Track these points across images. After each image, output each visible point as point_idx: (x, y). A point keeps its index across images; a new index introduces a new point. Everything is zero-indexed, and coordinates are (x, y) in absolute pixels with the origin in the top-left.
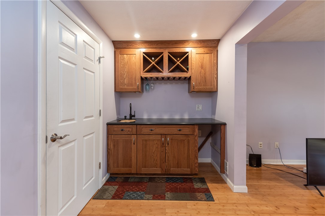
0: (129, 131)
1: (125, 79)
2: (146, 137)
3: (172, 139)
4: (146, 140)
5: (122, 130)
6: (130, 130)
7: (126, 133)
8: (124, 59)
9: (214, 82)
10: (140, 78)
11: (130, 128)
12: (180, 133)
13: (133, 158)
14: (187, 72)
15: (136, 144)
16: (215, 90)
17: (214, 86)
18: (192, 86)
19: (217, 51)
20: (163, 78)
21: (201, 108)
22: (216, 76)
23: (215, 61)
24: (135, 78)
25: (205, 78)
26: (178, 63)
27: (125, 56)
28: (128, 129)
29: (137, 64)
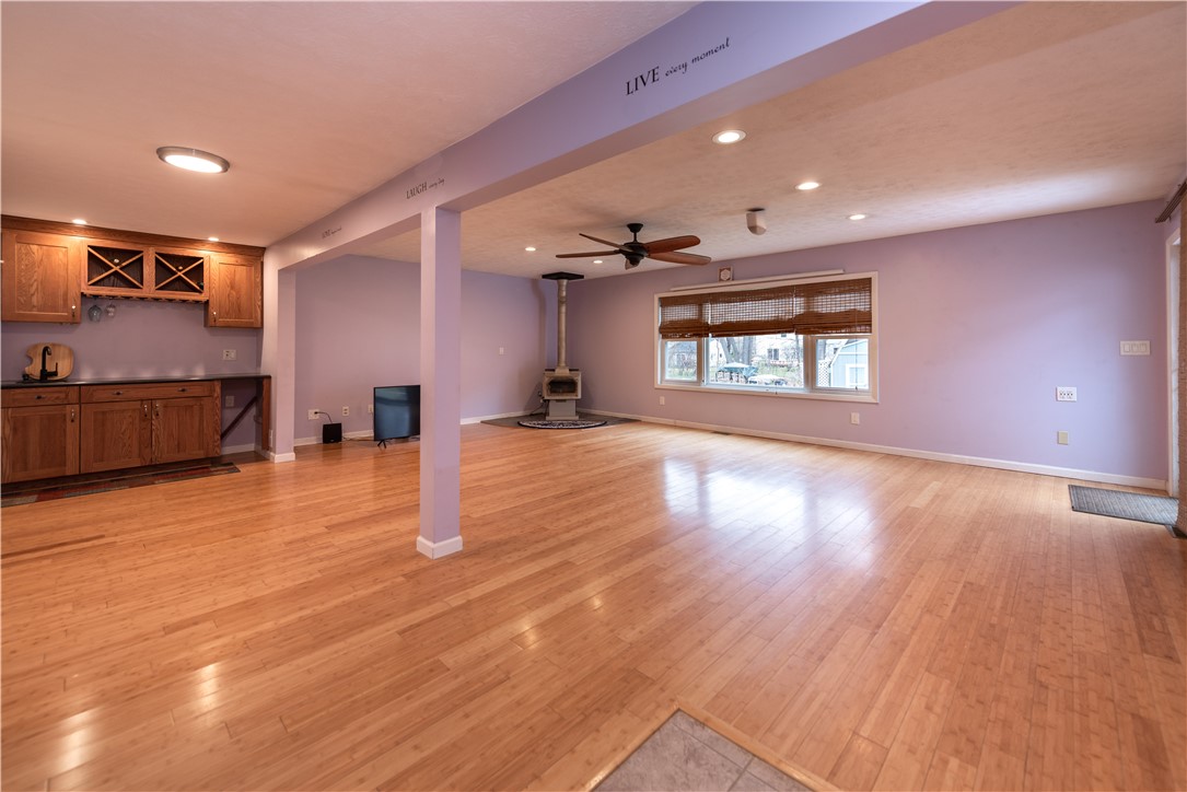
0: (57, 398)
1: (33, 295)
2: (106, 407)
3: (165, 407)
4: (104, 413)
5: (39, 398)
6: (62, 396)
7: (50, 403)
8: (29, 253)
9: (256, 311)
10: (79, 295)
11: (60, 392)
12: (185, 394)
13: (69, 448)
14: (201, 292)
15: (77, 421)
16: (259, 325)
17: (256, 317)
18: (211, 317)
19: (262, 263)
20: (142, 299)
21: (233, 355)
22: (260, 303)
23: (258, 280)
24: (66, 294)
25: (239, 306)
26: (179, 274)
27: (34, 248)
28: (56, 395)
29: (70, 267)
